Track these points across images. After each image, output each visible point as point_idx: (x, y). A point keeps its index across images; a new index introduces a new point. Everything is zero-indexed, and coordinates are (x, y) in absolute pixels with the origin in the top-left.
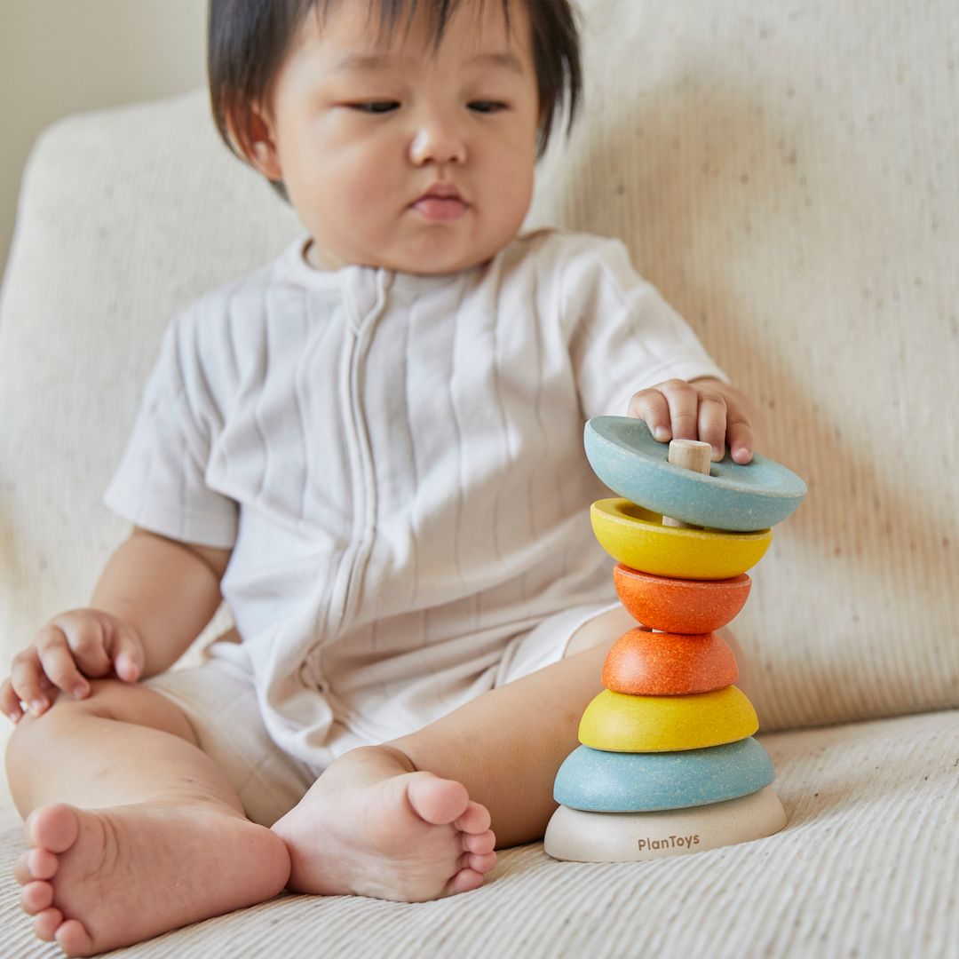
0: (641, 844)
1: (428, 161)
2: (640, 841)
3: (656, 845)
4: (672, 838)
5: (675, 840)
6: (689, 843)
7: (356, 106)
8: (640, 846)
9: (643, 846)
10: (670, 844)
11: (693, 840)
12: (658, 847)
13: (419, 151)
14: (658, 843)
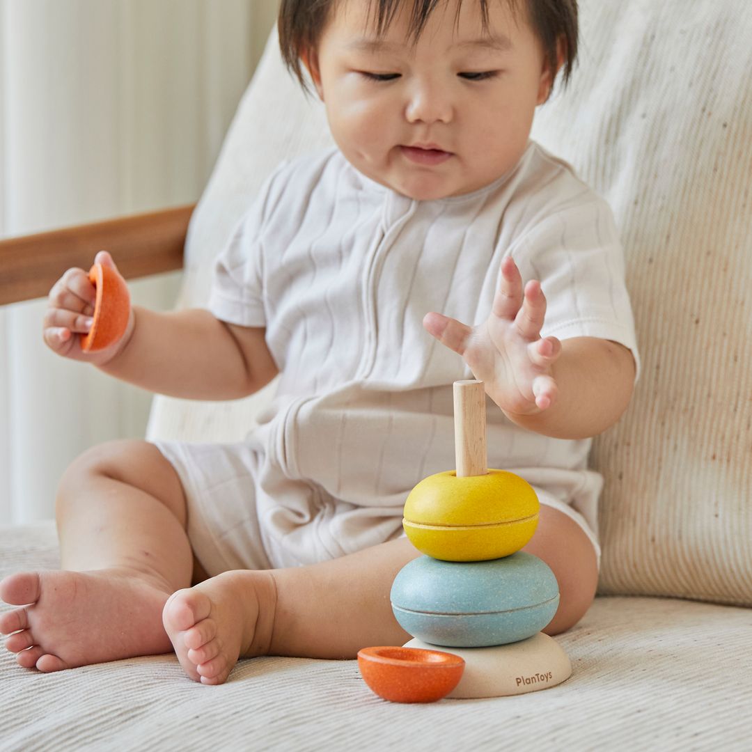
0: (518, 681)
1: (418, 121)
2: (517, 679)
3: (528, 681)
4: (537, 675)
5: (539, 676)
6: (547, 678)
7: (367, 74)
8: (518, 683)
9: (520, 682)
10: (537, 680)
11: (549, 676)
12: (530, 683)
13: (412, 114)
14: (529, 679)
